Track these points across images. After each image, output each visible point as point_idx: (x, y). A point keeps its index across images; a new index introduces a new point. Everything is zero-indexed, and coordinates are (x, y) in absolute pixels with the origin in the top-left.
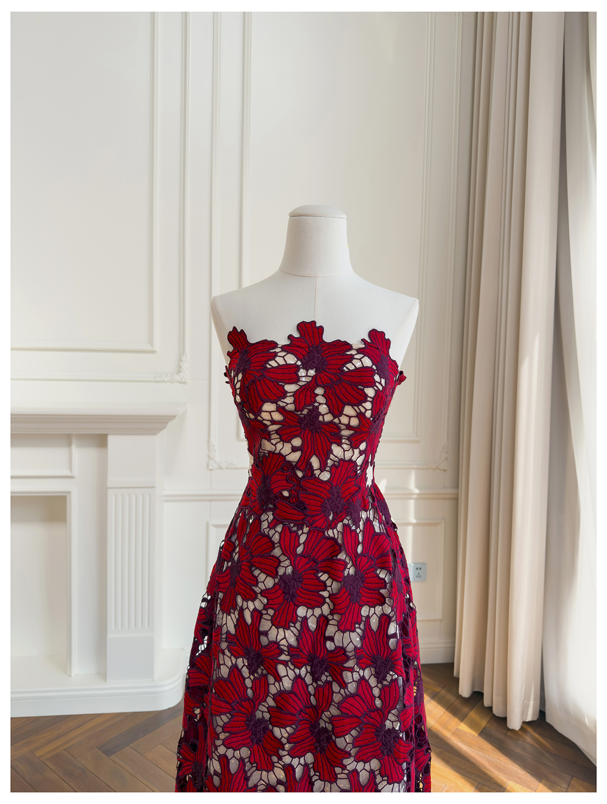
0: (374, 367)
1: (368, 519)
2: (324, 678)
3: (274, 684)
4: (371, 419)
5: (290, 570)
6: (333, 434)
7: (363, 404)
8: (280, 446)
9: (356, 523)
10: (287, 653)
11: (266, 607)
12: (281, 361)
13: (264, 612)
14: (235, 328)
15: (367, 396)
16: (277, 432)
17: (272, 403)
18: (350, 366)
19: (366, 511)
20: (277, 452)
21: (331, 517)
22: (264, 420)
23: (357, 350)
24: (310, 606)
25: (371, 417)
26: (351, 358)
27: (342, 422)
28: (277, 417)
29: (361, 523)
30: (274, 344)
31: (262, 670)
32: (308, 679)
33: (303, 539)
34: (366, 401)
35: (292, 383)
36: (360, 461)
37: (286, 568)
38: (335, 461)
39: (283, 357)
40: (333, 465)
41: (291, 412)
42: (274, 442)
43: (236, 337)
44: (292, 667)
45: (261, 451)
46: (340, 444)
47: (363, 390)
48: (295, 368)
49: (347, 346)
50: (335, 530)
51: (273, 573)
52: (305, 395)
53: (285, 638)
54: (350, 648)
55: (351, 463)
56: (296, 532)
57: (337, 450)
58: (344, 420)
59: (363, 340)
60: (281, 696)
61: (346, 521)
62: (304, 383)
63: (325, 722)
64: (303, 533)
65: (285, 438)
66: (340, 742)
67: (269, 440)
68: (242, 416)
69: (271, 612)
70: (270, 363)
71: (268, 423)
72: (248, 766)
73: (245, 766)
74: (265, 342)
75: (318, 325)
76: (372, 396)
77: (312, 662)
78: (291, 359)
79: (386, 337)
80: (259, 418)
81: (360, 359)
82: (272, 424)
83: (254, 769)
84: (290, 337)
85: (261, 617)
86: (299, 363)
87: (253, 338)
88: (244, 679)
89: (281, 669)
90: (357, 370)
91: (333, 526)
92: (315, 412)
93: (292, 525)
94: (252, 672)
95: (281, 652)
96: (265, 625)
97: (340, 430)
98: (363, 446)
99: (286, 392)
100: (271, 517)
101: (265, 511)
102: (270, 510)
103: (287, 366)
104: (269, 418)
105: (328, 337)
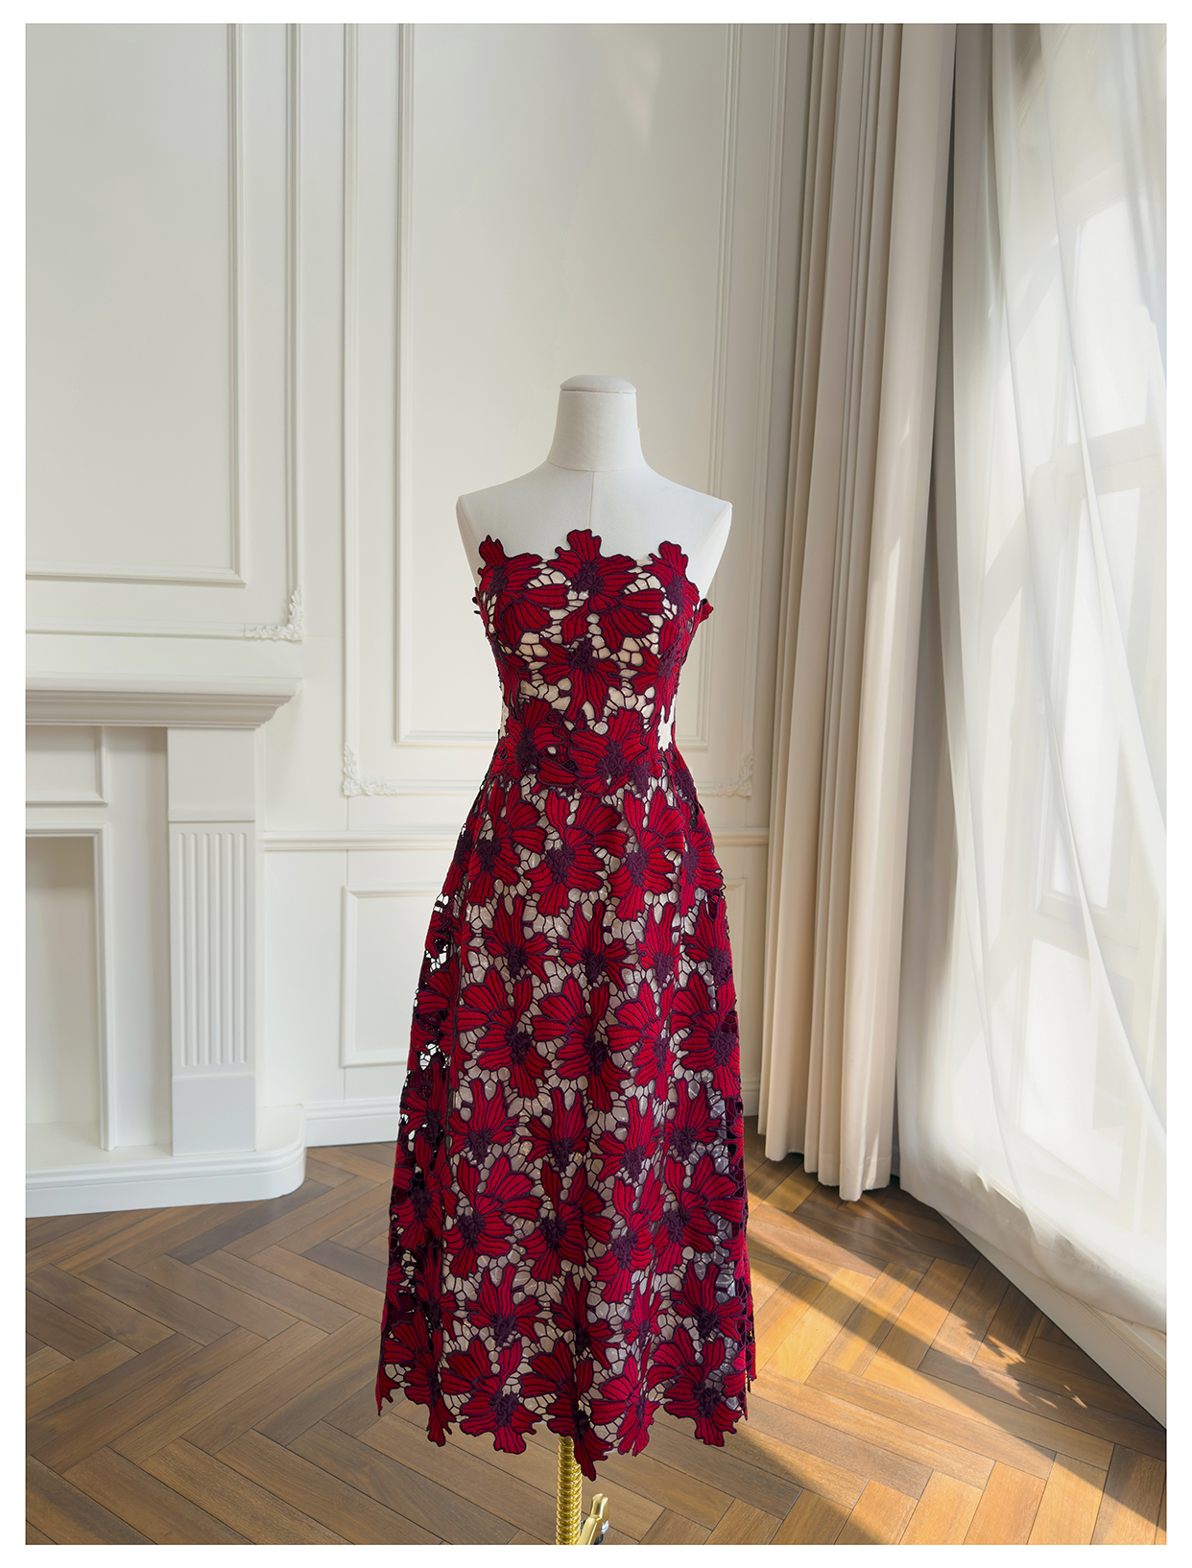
0: (663, 590)
1: (659, 788)
2: (600, 979)
3: (539, 987)
4: (659, 656)
5: (558, 845)
6: (609, 673)
7: (647, 636)
8: (543, 690)
9: (643, 790)
10: (556, 946)
11: (530, 892)
12: (546, 581)
13: (528, 897)
14: (488, 537)
15: (651, 625)
16: (540, 671)
17: (534, 633)
18: (632, 588)
19: (657, 779)
20: (540, 697)
21: (608, 781)
22: (524, 655)
23: (642, 568)
24: (585, 889)
25: (659, 653)
26: (634, 578)
27: (621, 659)
28: (541, 651)
29: (649, 792)
30: (537, 559)
31: (525, 970)
32: (582, 981)
33: (574, 807)
34: (651, 632)
35: (558, 608)
36: (647, 711)
37: (554, 842)
38: (613, 710)
39: (549, 575)
40: (611, 715)
41: (558, 645)
42: (535, 684)
43: (490, 550)
44: (563, 964)
45: (521, 696)
46: (619, 688)
47: (647, 618)
48: (562, 590)
49: (630, 562)
50: (614, 797)
51: (537, 847)
52: (575, 625)
53: (554, 928)
54: (631, 941)
55: (635, 713)
56: (565, 798)
57: (615, 695)
58: (624, 656)
59: (651, 555)
60: (549, 999)
61: (627, 787)
62: (574, 609)
63: (601, 1034)
64: (574, 799)
65: (550, 679)
66: (618, 1059)
67: (530, 681)
68: (497, 651)
69: (536, 897)
70: (532, 582)
71: (529, 659)
72: (508, 1091)
73: (503, 1090)
74: (526, 556)
75: (593, 535)
76: (659, 626)
77: (588, 960)
78: (559, 578)
79: (683, 553)
80: (517, 652)
81: (645, 580)
82: (534, 661)
83: (516, 1095)
84: (558, 550)
85: (525, 905)
86: (569, 583)
87: (511, 551)
88: (504, 983)
89: (549, 968)
90: (641, 592)
91: (611, 791)
92: (588, 647)
93: (561, 790)
94: (513, 975)
95: (550, 945)
96: (530, 913)
97: (619, 669)
98: (650, 693)
99: (552, 620)
100: (534, 780)
101: (526, 774)
102: (533, 772)
103: (553, 587)
104: (530, 653)
105: (606, 551)
